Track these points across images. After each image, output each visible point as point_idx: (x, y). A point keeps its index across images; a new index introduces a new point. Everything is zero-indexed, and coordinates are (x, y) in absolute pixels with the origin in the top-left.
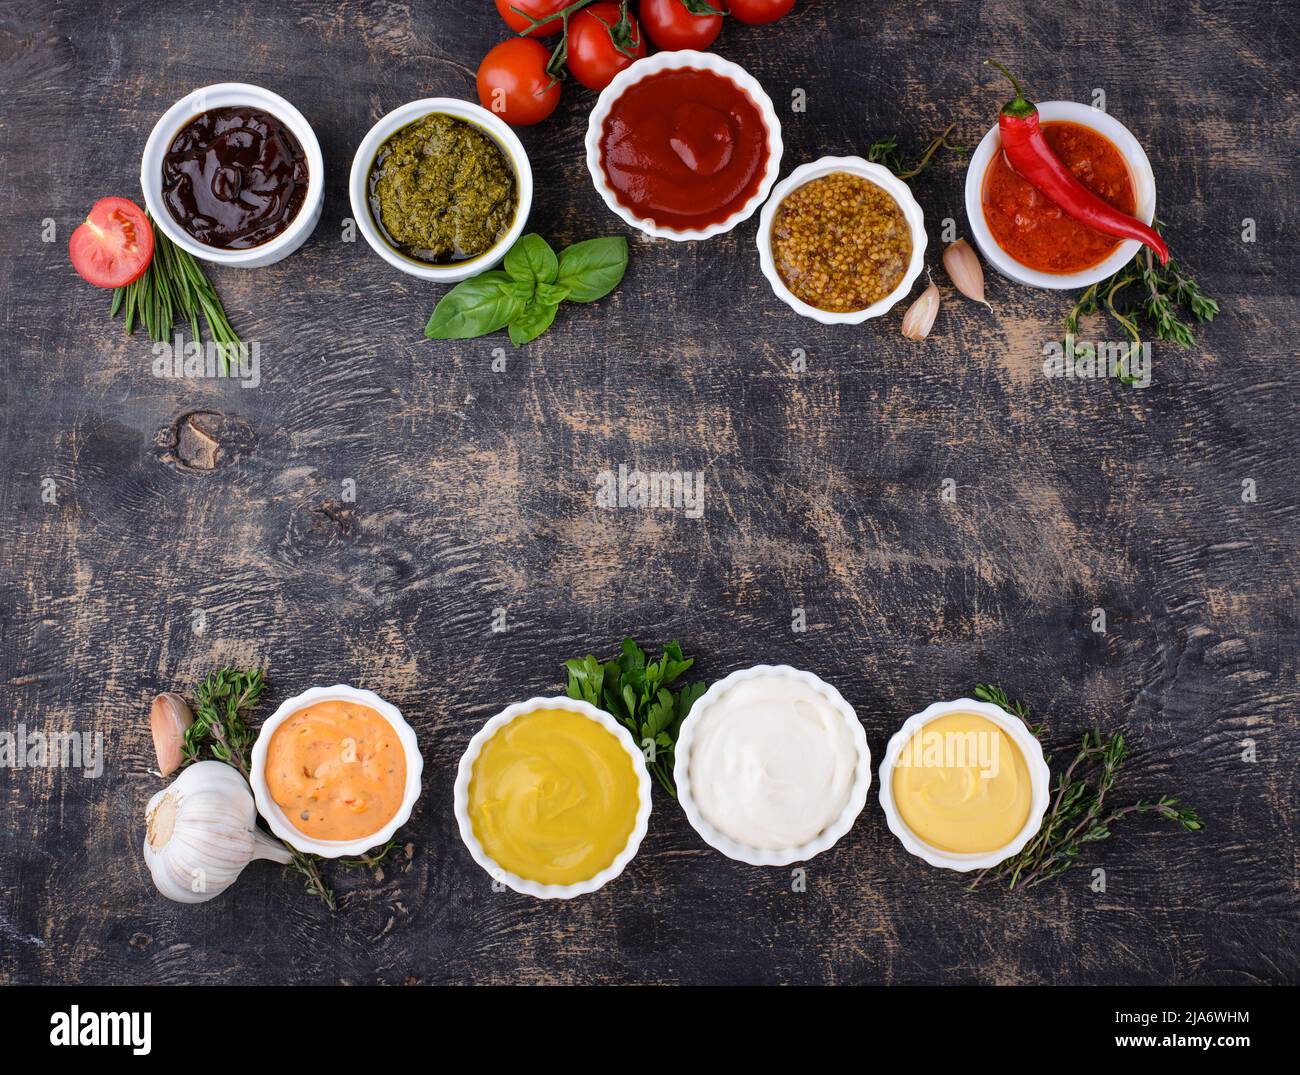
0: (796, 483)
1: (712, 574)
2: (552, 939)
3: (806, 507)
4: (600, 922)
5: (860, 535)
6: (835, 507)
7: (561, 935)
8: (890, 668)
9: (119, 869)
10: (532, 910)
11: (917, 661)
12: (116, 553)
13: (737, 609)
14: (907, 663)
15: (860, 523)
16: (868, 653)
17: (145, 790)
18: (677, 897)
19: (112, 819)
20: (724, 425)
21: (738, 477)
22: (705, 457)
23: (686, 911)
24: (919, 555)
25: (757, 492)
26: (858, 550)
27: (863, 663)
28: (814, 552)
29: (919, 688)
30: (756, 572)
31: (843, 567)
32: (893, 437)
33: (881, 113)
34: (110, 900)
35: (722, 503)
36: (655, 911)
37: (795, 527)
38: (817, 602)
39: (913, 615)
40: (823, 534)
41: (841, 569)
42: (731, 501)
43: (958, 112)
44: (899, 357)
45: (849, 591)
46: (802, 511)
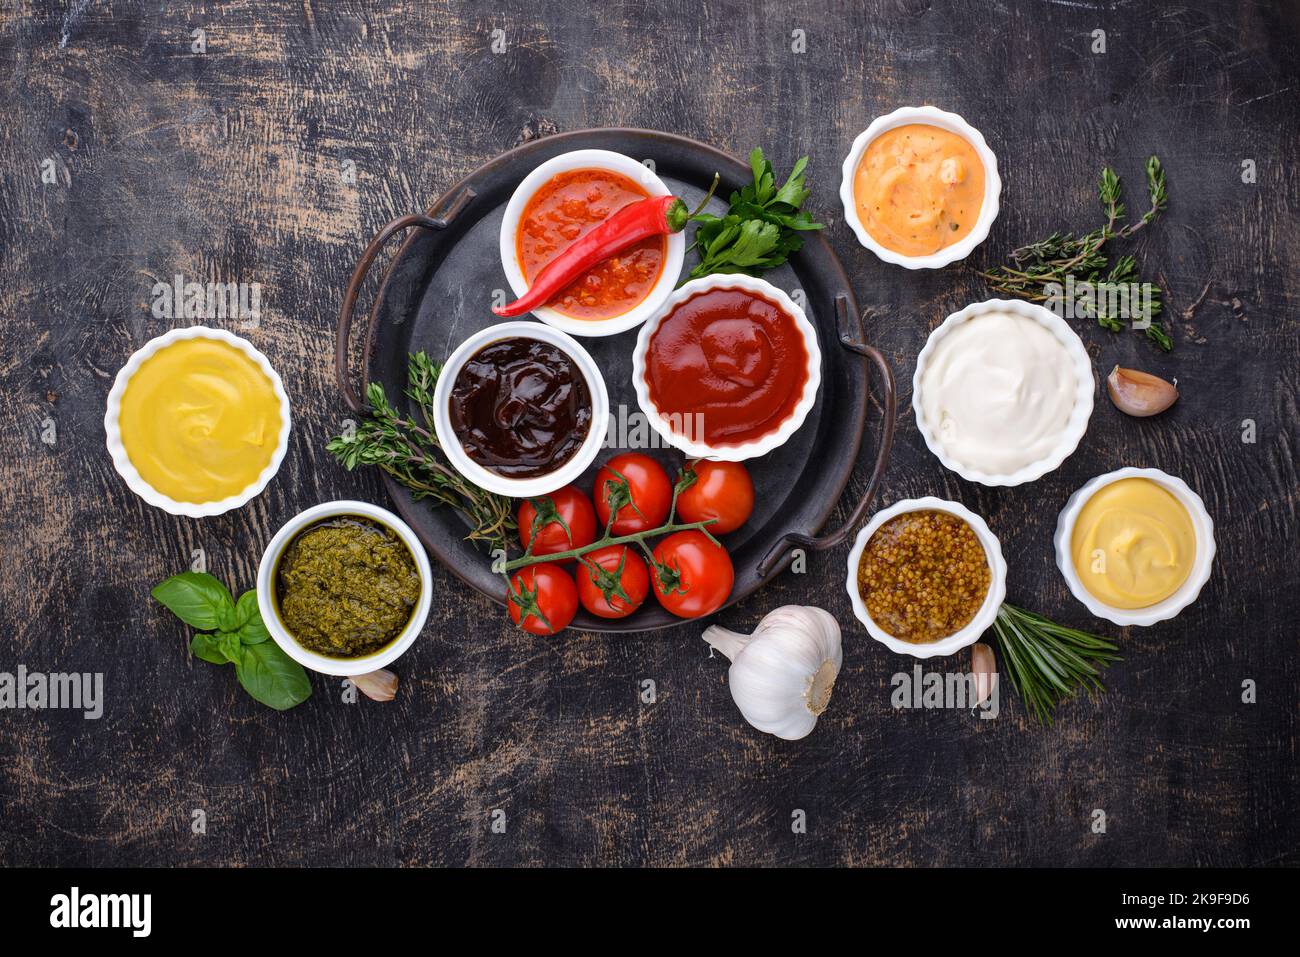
0: (541, 728)
1: (449, 656)
2: (100, 526)
3: (518, 740)
4: (119, 569)
5: (495, 792)
6: (519, 766)
7: (104, 533)
8: (372, 825)
9: (136, 115)
10: (125, 506)
11: (380, 849)
12: (434, 90)
13: (418, 681)
14: (378, 840)
15: (505, 790)
16: (385, 804)
17: (212, 134)
18: (148, 639)
19: (183, 105)
20: (590, 659)
21: (542, 675)
22: (559, 643)
23: (134, 648)
24: (479, 846)
25: (529, 693)
26: (480, 790)
27: (375, 800)
28: (476, 749)
29: (355, 852)
30: (454, 697)
31: (463, 776)
32: (588, 817)
33: (894, 788)
34: (107, 108)
35: (516, 662)
36: (133, 620)
37: (498, 731)
38: (429, 755)
39: (423, 843)
40: (493, 756)
41: (461, 774)
42: (519, 670)
43: (899, 859)
44: (664, 818)
45: (441, 783)
46: (514, 738)
